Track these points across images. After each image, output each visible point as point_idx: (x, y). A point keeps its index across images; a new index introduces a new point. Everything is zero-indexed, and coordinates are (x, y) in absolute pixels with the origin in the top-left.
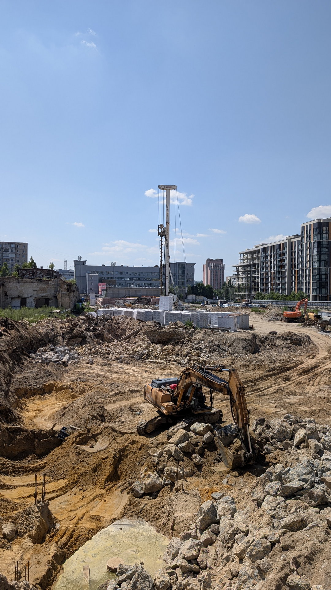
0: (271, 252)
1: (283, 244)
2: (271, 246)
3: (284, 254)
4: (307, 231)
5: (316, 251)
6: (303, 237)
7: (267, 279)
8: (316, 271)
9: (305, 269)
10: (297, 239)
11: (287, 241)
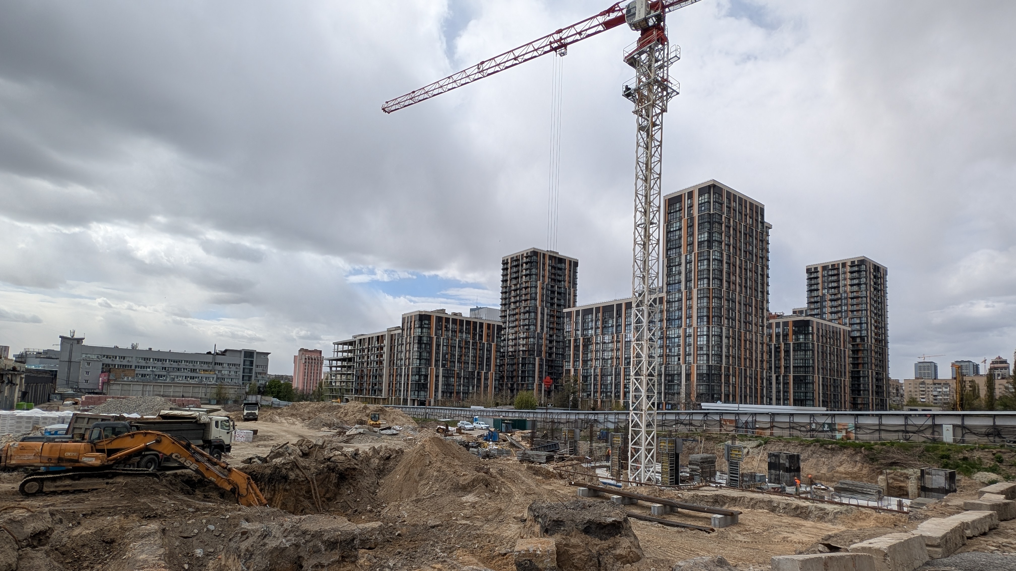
0: (369, 344)
1: (382, 336)
2: (369, 338)
3: (382, 348)
4: (408, 322)
5: (416, 346)
6: (403, 330)
7: (362, 377)
8: (414, 370)
9: (403, 368)
10: (397, 332)
11: (386, 333)
